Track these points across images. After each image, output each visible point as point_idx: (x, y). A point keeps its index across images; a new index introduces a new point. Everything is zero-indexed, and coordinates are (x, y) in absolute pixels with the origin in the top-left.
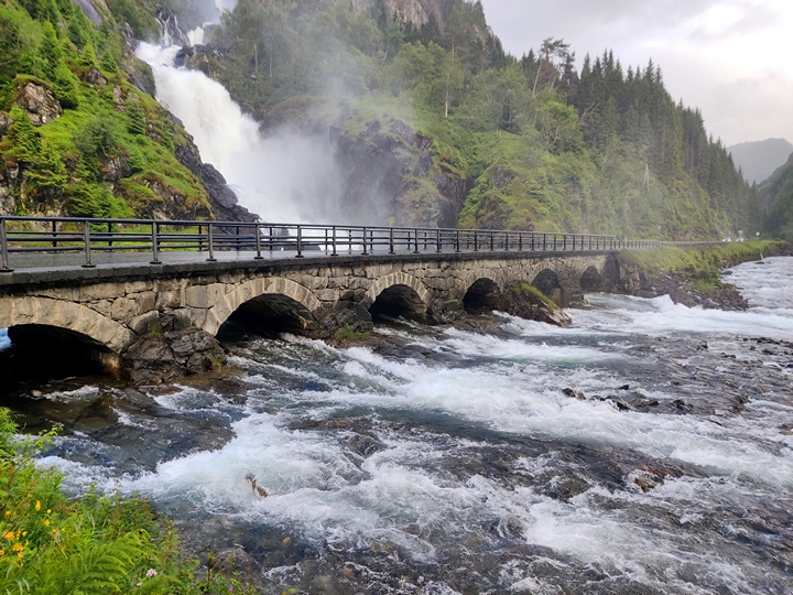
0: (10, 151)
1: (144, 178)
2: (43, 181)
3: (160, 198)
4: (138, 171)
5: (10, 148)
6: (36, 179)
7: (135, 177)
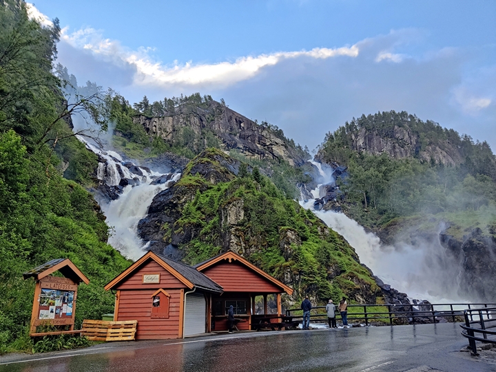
0: (295, 266)
1: (348, 276)
2: (311, 281)
3: (358, 287)
4: (344, 271)
5: (294, 264)
6: (308, 280)
7: (342, 275)
